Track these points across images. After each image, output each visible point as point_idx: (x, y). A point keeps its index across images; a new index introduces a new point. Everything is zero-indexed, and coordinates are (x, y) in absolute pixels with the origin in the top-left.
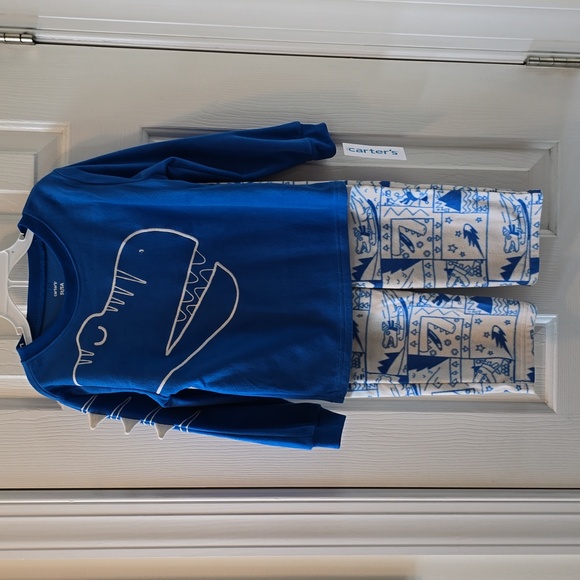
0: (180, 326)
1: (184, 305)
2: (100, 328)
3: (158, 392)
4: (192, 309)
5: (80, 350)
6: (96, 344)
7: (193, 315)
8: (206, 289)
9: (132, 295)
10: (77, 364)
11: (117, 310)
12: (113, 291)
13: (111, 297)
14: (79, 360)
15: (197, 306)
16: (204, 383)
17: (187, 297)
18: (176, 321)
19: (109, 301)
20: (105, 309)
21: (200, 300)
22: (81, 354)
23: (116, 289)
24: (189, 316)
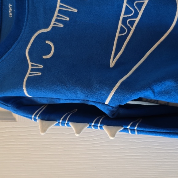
0: (122, 40)
1: (125, 19)
2: (47, 42)
3: (107, 102)
5: (30, 63)
6: (44, 57)
7: (133, 29)
9: (76, 11)
11: (62, 26)
12: (58, 8)
13: (56, 13)
15: (137, 20)
16: (153, 92)
17: (128, 11)
18: (117, 35)
20: (52, 25)
22: (30, 67)
23: (61, 6)
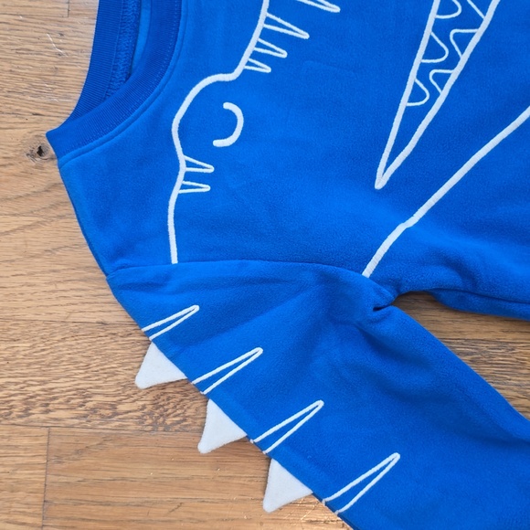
4: (442, 80)
8: (479, 33)
10: (176, 191)
14: (180, 180)
19: (251, 48)
21: (464, 58)
24: (435, 95)
